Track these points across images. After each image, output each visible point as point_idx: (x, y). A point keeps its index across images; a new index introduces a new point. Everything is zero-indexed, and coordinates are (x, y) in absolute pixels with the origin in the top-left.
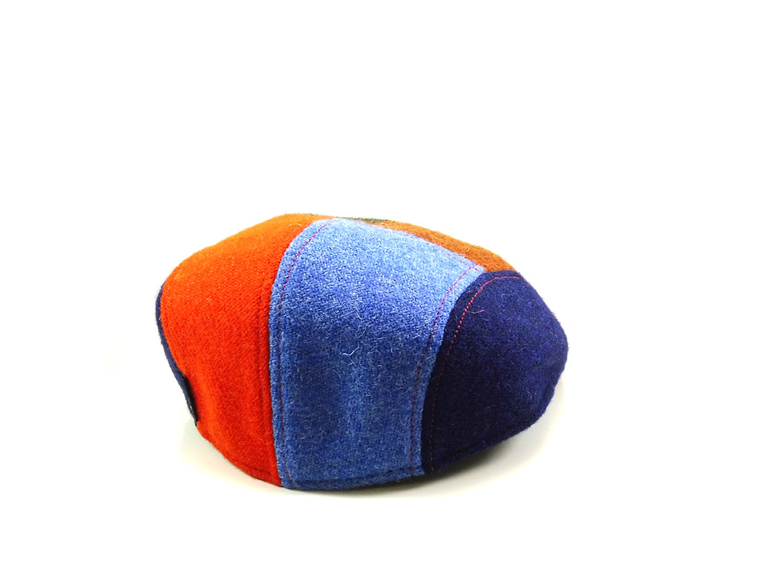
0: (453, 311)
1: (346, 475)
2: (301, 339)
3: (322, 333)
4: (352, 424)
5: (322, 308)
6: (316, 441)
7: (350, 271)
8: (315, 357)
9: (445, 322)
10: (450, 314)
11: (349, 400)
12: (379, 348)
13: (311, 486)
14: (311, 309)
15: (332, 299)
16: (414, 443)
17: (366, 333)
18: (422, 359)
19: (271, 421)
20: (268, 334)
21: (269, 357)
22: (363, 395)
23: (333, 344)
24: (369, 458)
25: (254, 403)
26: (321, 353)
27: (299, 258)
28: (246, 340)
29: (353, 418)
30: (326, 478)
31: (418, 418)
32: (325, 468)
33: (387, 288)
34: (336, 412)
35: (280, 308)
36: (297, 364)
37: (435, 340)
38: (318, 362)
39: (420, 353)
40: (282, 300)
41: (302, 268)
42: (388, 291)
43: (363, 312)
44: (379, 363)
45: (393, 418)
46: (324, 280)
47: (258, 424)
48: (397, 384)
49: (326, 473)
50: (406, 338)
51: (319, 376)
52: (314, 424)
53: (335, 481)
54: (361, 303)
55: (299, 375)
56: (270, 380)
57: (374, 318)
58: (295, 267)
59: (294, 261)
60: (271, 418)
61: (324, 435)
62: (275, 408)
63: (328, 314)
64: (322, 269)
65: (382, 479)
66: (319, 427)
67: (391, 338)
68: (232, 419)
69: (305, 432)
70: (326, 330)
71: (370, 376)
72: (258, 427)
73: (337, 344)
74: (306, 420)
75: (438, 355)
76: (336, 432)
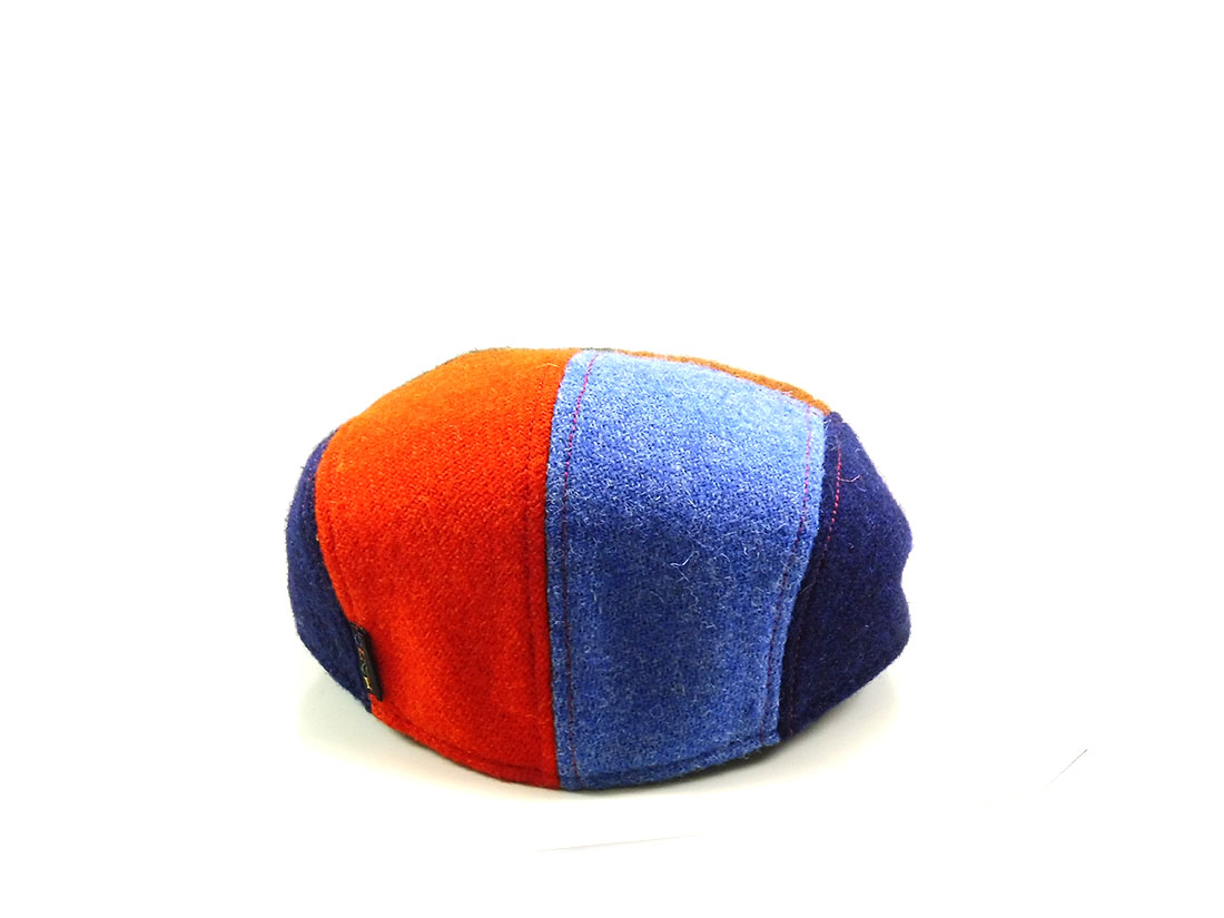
0: (824, 479)
1: (668, 758)
2: (601, 547)
3: (635, 535)
4: (681, 675)
5: (631, 494)
6: (623, 708)
7: (663, 433)
8: (622, 574)
9: (818, 498)
10: (822, 486)
11: (677, 637)
12: (724, 549)
13: (612, 782)
14: (615, 498)
15: (646, 479)
16: (770, 694)
17: (704, 528)
18: (791, 559)
19: (549, 684)
20: (545, 545)
21: (547, 582)
22: (701, 627)
23: (652, 551)
24: (708, 727)
25: (517, 659)
26: (631, 567)
27: (580, 419)
28: (503, 558)
29: (683, 665)
30: (635, 767)
31: (779, 653)
32: (637, 750)
33: (723, 455)
34: (652, 659)
35: (564, 500)
36: (594, 588)
37: (808, 528)
38: (627, 581)
39: (787, 551)
40: (566, 487)
41: (591, 434)
42: (726, 458)
43: (697, 495)
44: (727, 573)
45: (745, 658)
46: (628, 450)
47: (525, 692)
48: (753, 604)
49: (639, 758)
50: (766, 531)
51: (626, 605)
52: (619, 681)
53: (651, 769)
54: (691, 482)
55: (596, 605)
56: (549, 618)
57: (716, 502)
58: (580, 433)
59: (574, 423)
60: (550, 679)
61: (634, 697)
62: (557, 663)
63: (642, 503)
64: (619, 433)
65: (721, 757)
66: (627, 686)
67: (743, 532)
68: (471, 688)
69: (606, 695)
70: (641, 528)
71: (712, 596)
72: (525, 696)
73: (658, 549)
74: (607, 678)
75: (814, 551)
76: (654, 691)
